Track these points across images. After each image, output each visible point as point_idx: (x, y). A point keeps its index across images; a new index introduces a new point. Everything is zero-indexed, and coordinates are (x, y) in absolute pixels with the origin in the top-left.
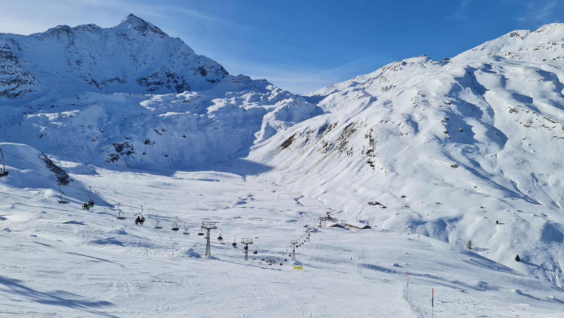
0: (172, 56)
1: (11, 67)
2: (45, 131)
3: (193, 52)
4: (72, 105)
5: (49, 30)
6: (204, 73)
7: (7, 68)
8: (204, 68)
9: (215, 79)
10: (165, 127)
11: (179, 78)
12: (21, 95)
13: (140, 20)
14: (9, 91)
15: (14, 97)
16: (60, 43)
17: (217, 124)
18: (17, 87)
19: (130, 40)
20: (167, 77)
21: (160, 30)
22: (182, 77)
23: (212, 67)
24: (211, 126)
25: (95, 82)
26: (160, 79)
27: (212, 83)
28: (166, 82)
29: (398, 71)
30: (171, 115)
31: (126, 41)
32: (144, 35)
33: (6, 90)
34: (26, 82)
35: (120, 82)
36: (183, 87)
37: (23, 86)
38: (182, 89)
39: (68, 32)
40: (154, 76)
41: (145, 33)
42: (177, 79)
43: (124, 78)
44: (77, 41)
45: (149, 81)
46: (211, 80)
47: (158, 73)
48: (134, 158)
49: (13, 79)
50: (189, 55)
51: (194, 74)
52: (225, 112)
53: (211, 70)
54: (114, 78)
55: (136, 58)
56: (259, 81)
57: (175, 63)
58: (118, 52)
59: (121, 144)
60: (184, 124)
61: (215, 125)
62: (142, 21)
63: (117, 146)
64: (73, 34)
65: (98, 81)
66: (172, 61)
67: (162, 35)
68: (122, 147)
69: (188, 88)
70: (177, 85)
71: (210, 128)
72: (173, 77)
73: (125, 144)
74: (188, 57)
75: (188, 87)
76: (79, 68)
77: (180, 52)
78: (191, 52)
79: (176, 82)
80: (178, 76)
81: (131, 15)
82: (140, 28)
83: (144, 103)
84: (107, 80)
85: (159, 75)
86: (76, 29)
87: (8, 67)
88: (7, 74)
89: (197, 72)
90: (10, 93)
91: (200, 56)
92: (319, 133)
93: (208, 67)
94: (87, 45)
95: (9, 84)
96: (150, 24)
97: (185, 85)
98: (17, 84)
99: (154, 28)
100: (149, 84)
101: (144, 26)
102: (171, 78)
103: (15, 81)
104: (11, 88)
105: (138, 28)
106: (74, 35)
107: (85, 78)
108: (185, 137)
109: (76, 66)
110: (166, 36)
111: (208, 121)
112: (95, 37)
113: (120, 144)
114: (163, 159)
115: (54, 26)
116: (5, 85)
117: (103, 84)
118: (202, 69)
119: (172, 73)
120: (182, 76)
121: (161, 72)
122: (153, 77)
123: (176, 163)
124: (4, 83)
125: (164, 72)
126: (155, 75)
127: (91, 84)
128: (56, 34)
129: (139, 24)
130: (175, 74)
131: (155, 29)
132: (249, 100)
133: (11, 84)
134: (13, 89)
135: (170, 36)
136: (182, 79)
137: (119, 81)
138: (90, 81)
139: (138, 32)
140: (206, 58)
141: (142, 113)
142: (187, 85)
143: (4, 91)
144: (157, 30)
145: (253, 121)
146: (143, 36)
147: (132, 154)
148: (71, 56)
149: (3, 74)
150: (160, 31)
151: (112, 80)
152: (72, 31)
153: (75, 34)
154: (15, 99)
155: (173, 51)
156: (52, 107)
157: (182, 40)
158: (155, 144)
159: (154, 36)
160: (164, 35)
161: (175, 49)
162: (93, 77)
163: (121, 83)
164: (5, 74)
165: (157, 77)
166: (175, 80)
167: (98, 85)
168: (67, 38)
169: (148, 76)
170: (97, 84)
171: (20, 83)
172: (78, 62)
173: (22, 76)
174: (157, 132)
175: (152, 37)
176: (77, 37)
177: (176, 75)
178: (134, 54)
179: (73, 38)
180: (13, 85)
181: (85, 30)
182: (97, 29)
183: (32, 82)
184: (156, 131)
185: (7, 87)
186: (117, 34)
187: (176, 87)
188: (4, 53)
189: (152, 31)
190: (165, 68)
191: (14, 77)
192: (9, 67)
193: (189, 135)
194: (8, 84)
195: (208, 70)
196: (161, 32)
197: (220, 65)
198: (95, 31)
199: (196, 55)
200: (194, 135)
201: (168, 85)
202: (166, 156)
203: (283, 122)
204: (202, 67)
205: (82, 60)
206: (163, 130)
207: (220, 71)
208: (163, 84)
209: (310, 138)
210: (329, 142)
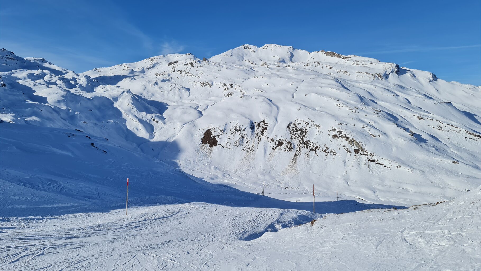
17: (80, 117)
52: (73, 102)
92: (253, 131)
203: (153, 115)
209: (245, 136)
210: (281, 140)
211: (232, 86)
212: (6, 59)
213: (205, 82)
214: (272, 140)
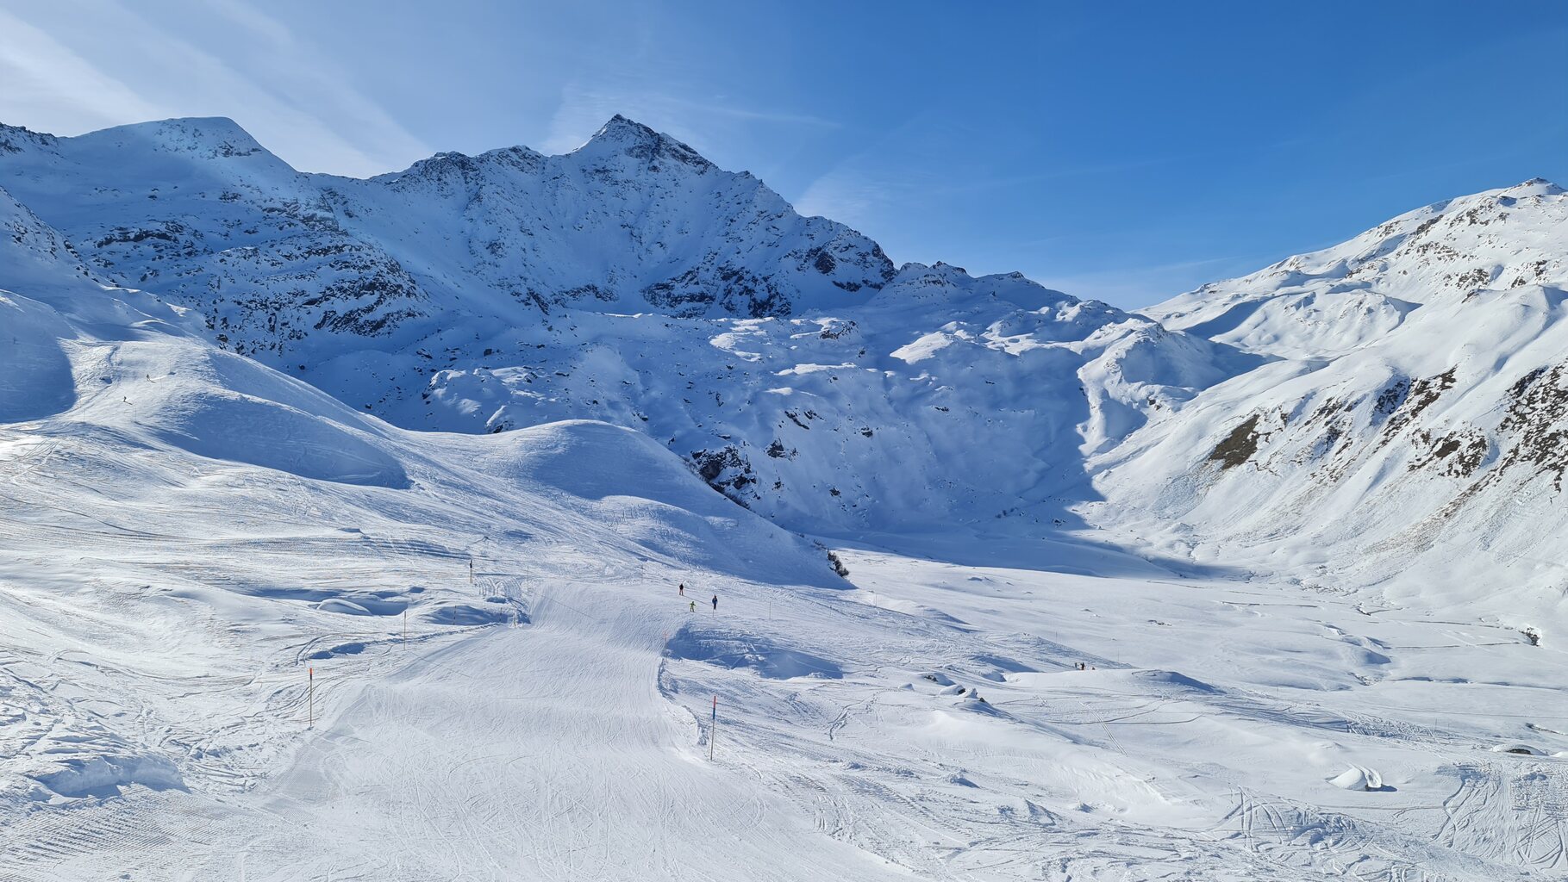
0: (732, 221)
1: (359, 250)
2: (507, 417)
3: (790, 209)
4: (539, 347)
5: (416, 165)
6: (824, 263)
7: (348, 251)
8: (827, 251)
9: (859, 281)
10: (812, 406)
11: (757, 280)
12: (389, 326)
13: (641, 130)
14: (359, 315)
15: (371, 331)
16: (446, 197)
17: (942, 396)
18: (379, 302)
19: (616, 183)
20: (723, 278)
21: (695, 153)
22: (766, 279)
23: (847, 248)
24: (931, 404)
25: (536, 298)
26: (705, 285)
27: (851, 291)
28: (720, 294)
29: (1490, 223)
30: (816, 372)
31: (607, 188)
32: (655, 168)
33: (351, 312)
34: (400, 290)
35: (598, 295)
36: (772, 306)
37: (392, 300)
38: (769, 310)
39: (463, 167)
40: (689, 277)
41: (656, 163)
42: (750, 285)
43: (610, 286)
44: (487, 190)
45: (675, 293)
46: (848, 283)
47: (698, 269)
48: (759, 498)
49: (367, 282)
50: (780, 217)
51: (799, 270)
52: (956, 363)
53: (845, 256)
54: (583, 287)
55: (636, 232)
56: (999, 277)
57: (741, 241)
58: (590, 216)
59: (718, 456)
60: (855, 398)
61: (938, 398)
62: (648, 131)
63: (705, 459)
64: (478, 172)
65: (546, 294)
66: (735, 236)
67: (701, 167)
68: (719, 463)
69: (784, 308)
70: (754, 300)
71: (927, 407)
72: (741, 278)
73: (728, 455)
74: (778, 223)
75: (784, 305)
76: (496, 261)
77: (754, 211)
78: (785, 208)
79: (749, 291)
80: (753, 277)
81: (618, 117)
82: (642, 152)
83: (721, 341)
84: (567, 293)
85: (702, 275)
86: (482, 159)
87: (351, 250)
88: (352, 269)
89: (805, 261)
90: (361, 321)
91: (811, 218)
92: (1381, 411)
93: (835, 248)
94: (512, 200)
95: (358, 295)
96: (670, 138)
97: (776, 301)
98: (377, 294)
99: (679, 149)
100: (678, 300)
101: (653, 145)
102: (736, 282)
103: (372, 287)
104: (362, 306)
105: (637, 151)
106: (481, 175)
107: (512, 289)
108: (869, 434)
109: (487, 256)
110: (711, 169)
111: (915, 389)
112: (527, 179)
113: (715, 453)
114: (829, 504)
115: (428, 155)
116: (347, 298)
117: (556, 302)
118: (819, 253)
119: (736, 268)
120: (766, 276)
121: (706, 267)
122: (686, 281)
123: (867, 514)
124: (345, 292)
125: (715, 267)
126: (691, 275)
127: (527, 304)
128: (434, 174)
129: (639, 140)
130: (744, 270)
131: (683, 151)
132: (1001, 330)
133: (362, 295)
134: (370, 309)
135: (723, 167)
136: (765, 284)
137: (597, 293)
138: (524, 297)
139: (638, 160)
140: (830, 222)
141: (729, 368)
142: (781, 299)
143: (346, 314)
144: (687, 153)
145: (1047, 386)
146: (650, 173)
147: (752, 484)
148: (474, 231)
149: (341, 269)
150: (695, 155)
151: (579, 292)
152: (474, 166)
153: (483, 172)
154: (373, 336)
155: (734, 208)
156: (488, 352)
157: (758, 178)
158: (796, 456)
159: (680, 170)
160: (706, 167)
161: (739, 203)
162: (530, 283)
163: (603, 298)
164: (346, 267)
165: (695, 280)
166: (746, 287)
167: (546, 305)
168: (461, 185)
169: (674, 279)
170: (543, 304)
171: (384, 293)
172: (493, 247)
173: (388, 273)
174: (795, 420)
175: (675, 172)
176: (488, 181)
177: (747, 272)
178: (630, 219)
179: (478, 184)
180: (369, 299)
181: (504, 161)
182: (533, 158)
183: (411, 291)
184: (791, 416)
185: (352, 303)
186: (584, 171)
187: (749, 307)
188: (318, 221)
189: (674, 156)
190: (716, 254)
191: (370, 275)
192: (353, 249)
193: (882, 430)
194: (355, 295)
195: (836, 255)
196: (697, 160)
197: (871, 241)
198: (528, 163)
199: (800, 218)
200: (891, 428)
201: (726, 301)
202: (835, 493)
203: (1157, 388)
204: (819, 249)
205: (502, 240)
206: (810, 415)
207: (870, 258)
208: (712, 298)
209: (1346, 429)
210: (1457, 435)
211: (1542, 267)
212: (920, 285)
213: (1471, 273)
214: (1426, 438)
